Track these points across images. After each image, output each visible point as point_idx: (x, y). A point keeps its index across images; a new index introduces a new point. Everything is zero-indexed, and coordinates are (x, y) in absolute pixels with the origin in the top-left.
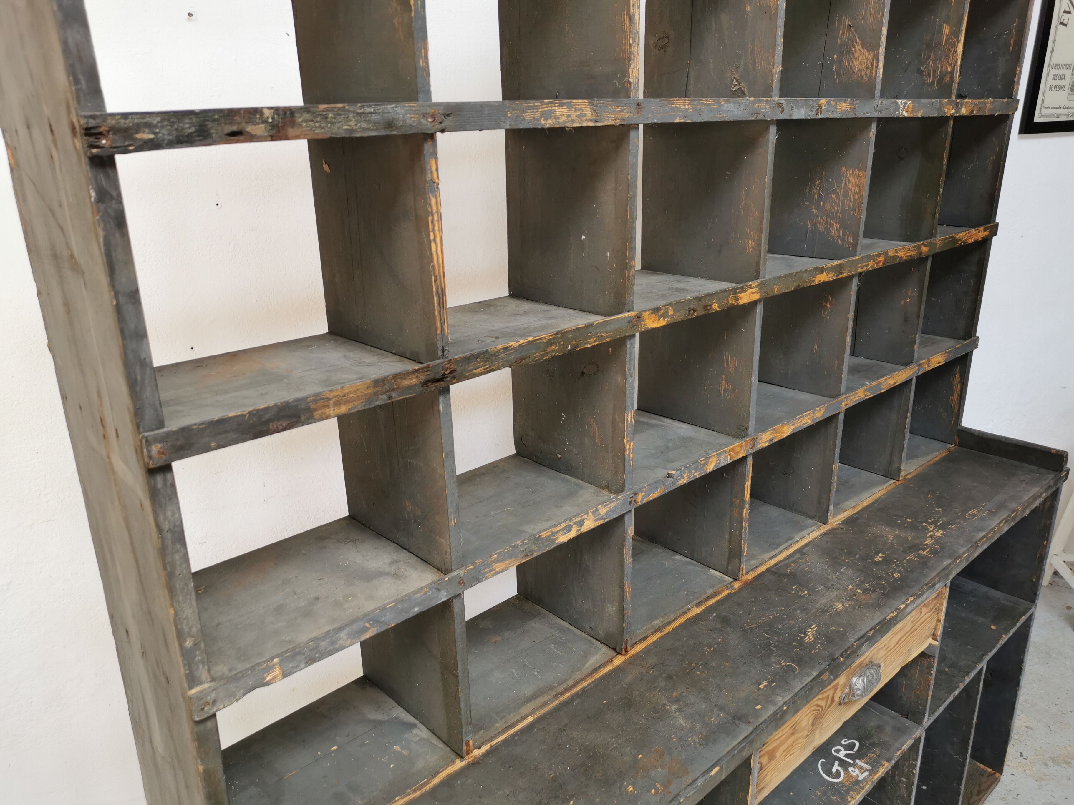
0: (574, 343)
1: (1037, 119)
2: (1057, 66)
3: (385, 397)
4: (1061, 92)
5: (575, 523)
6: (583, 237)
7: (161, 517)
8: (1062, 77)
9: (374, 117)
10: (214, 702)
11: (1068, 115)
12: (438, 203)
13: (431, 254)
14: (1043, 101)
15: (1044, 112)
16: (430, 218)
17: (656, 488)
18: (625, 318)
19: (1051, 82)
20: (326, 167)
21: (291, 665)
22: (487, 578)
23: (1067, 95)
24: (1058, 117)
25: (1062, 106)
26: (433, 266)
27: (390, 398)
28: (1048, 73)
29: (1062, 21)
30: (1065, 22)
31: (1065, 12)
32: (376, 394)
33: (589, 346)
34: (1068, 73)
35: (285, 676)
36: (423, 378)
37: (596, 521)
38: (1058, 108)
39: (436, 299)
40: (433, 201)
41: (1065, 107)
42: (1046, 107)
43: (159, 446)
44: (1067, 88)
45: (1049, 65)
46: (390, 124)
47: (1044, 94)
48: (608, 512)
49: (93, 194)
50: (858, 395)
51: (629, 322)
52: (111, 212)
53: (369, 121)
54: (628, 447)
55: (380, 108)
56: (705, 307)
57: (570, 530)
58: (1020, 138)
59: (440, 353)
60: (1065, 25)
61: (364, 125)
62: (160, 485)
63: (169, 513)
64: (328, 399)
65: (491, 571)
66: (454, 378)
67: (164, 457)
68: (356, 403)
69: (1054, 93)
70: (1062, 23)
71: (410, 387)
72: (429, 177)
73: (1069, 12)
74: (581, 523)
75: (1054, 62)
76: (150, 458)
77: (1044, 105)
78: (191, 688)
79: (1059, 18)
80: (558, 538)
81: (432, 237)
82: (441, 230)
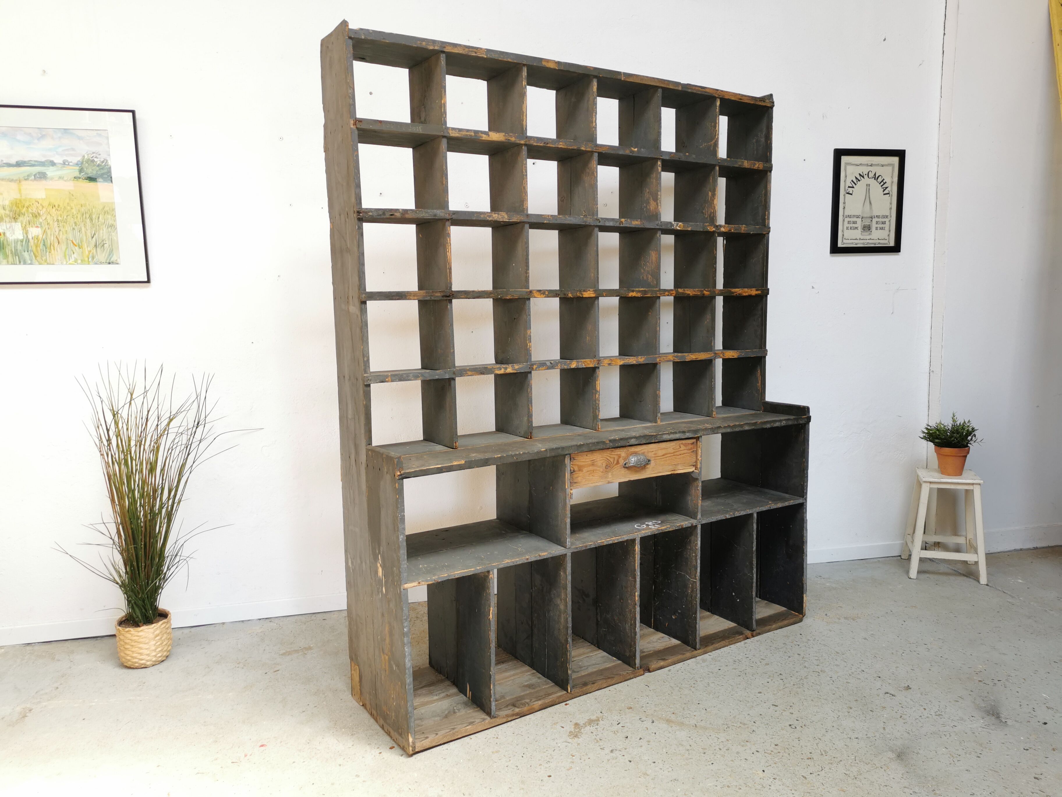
0: (501, 295)
1: (840, 245)
2: (849, 216)
3: (429, 297)
4: (856, 231)
5: (503, 367)
6: (514, 265)
7: (363, 317)
8: (855, 223)
9: (430, 213)
10: (371, 380)
11: (864, 244)
12: (450, 240)
13: (447, 256)
14: (843, 235)
15: (845, 241)
16: (447, 245)
17: (543, 366)
18: (525, 291)
19: (846, 225)
20: (420, 236)
21: (394, 378)
22: (464, 376)
23: (860, 232)
24: (856, 244)
25: (858, 238)
26: (448, 260)
27: (431, 298)
28: (844, 220)
29: (848, 192)
30: (851, 192)
31: (849, 187)
32: (426, 296)
33: (508, 298)
34: (859, 220)
35: (392, 381)
36: (442, 294)
37: (513, 370)
38: (855, 239)
39: (448, 270)
40: (448, 239)
41: (860, 239)
42: (846, 238)
43: (364, 295)
44: (859, 228)
45: (843, 216)
46: (435, 215)
47: (843, 231)
48: (518, 368)
49: (357, 227)
50: (668, 357)
51: (526, 293)
52: (360, 232)
53: (429, 214)
54: (529, 345)
55: (432, 211)
56: (565, 294)
57: (501, 369)
58: (832, 256)
59: (449, 288)
60: (851, 194)
61: (427, 215)
62: (363, 307)
63: (364, 316)
64: (411, 294)
65: (466, 374)
66: (453, 297)
67: (365, 299)
68: (420, 297)
69: (850, 231)
70: (847, 193)
71: (437, 296)
72: (447, 232)
73: (853, 187)
74: (506, 369)
75: (846, 214)
76: (362, 298)
77: (844, 237)
78: (365, 374)
79: (845, 190)
80: (495, 371)
81: (448, 250)
82: (451, 248)
